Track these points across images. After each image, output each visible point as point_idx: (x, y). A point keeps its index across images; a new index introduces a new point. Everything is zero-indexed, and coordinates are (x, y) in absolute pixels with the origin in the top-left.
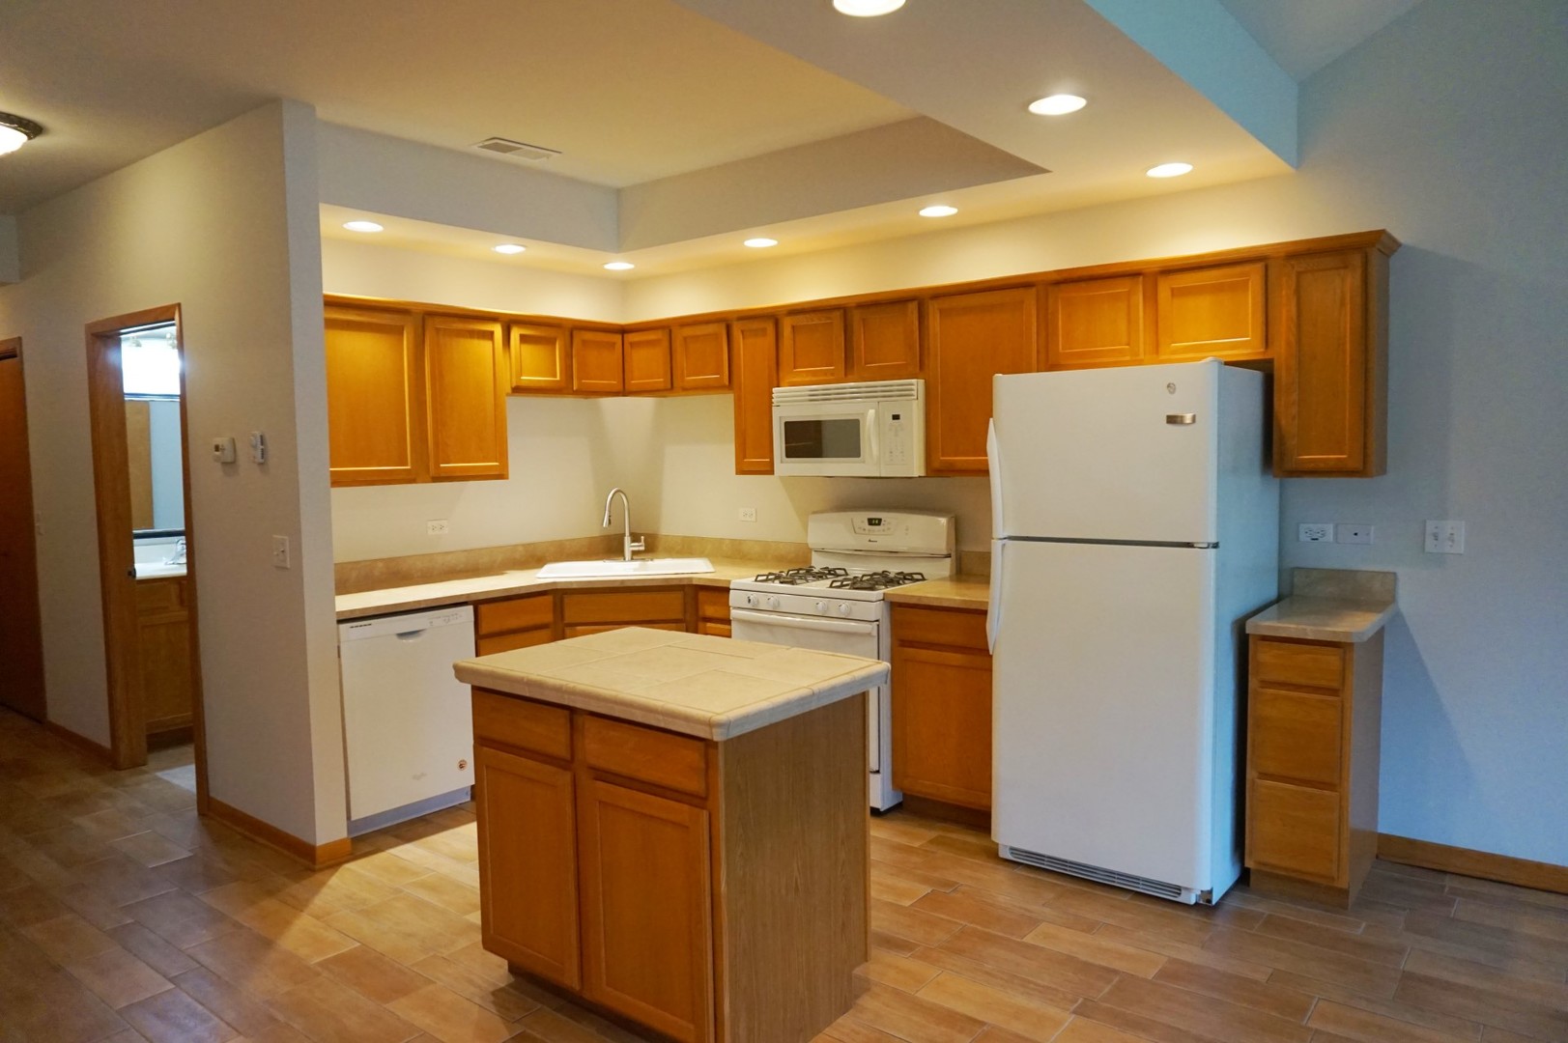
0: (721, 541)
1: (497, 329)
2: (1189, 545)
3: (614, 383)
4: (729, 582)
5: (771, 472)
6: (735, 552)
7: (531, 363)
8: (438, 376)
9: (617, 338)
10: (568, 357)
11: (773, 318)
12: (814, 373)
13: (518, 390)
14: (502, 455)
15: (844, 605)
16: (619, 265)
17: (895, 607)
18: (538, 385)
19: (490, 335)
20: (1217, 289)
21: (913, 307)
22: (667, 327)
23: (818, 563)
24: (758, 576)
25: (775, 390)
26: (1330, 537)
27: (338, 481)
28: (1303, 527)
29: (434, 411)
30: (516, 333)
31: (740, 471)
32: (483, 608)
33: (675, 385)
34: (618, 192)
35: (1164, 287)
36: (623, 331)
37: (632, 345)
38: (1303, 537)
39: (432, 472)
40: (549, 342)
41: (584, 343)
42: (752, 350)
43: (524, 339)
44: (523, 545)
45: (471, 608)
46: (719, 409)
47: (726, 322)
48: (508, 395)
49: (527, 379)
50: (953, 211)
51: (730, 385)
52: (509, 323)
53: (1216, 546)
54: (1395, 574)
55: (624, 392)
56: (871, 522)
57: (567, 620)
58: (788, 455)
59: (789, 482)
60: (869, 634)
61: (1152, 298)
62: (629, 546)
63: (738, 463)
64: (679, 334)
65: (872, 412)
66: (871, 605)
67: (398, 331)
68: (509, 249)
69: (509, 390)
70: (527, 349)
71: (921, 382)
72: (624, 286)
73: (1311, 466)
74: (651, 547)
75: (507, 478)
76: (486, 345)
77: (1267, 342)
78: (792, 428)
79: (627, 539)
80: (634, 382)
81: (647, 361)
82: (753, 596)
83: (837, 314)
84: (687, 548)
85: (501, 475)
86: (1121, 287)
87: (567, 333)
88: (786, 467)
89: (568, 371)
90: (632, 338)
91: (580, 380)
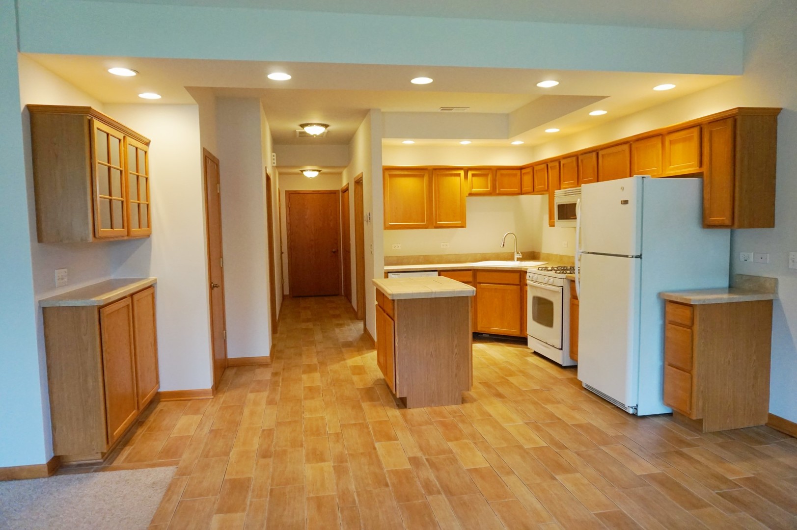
1: (462, 173)
2: (627, 256)
3: (516, 190)
4: (527, 269)
5: (555, 226)
7: (478, 184)
9: (518, 172)
10: (494, 181)
12: (568, 184)
13: (471, 194)
14: (463, 218)
15: (551, 280)
16: (517, 142)
17: (571, 282)
18: (479, 192)
19: (459, 175)
20: (684, 140)
22: (532, 166)
24: (539, 268)
25: (556, 191)
26: (752, 260)
28: (741, 253)
29: (436, 205)
30: (470, 173)
31: (550, 225)
32: (442, 273)
33: (535, 189)
34: (508, 115)
35: (668, 139)
36: (521, 168)
37: (524, 174)
38: (742, 259)
39: (435, 225)
40: (486, 175)
41: (502, 175)
42: (553, 175)
43: (473, 175)
44: (480, 254)
45: (437, 273)
46: (546, 200)
47: (546, 164)
48: (467, 196)
49: (474, 190)
50: (605, 112)
51: (548, 190)
52: (467, 170)
53: (640, 257)
54: (776, 280)
55: (521, 193)
57: (478, 281)
58: (559, 218)
60: (558, 292)
61: (663, 146)
62: (516, 256)
63: (549, 222)
64: (536, 168)
65: (579, 200)
66: (560, 280)
67: (422, 177)
68: (466, 142)
69: (468, 195)
70: (475, 179)
75: (465, 227)
76: (458, 178)
77: (701, 164)
78: (560, 208)
79: (515, 253)
80: (524, 189)
81: (527, 181)
82: (531, 274)
84: (548, 259)
85: (463, 226)
86: (654, 141)
87: (494, 172)
88: (561, 224)
89: (494, 187)
90: (523, 171)
91: (499, 189)
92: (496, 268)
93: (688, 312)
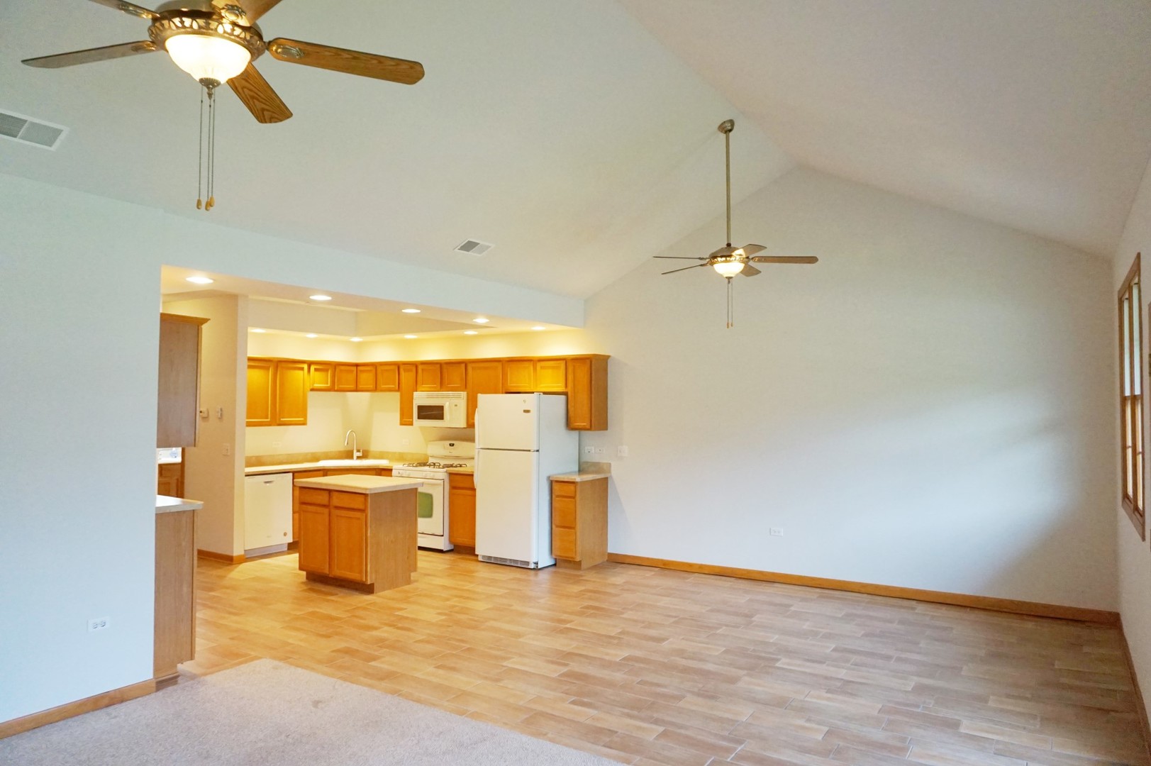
0: (395, 453)
1: (305, 366)
2: (529, 451)
3: (352, 387)
4: (394, 466)
5: (412, 425)
6: (401, 457)
7: (318, 379)
8: (282, 385)
9: (354, 368)
10: (333, 376)
11: (415, 365)
12: (430, 387)
13: (312, 390)
14: (305, 416)
15: (432, 474)
16: (356, 339)
17: (451, 474)
18: (320, 387)
19: (302, 369)
20: (553, 368)
21: (463, 365)
22: (375, 366)
23: (431, 460)
25: (415, 393)
26: (593, 451)
27: (249, 424)
28: (585, 447)
30: (313, 368)
31: (401, 424)
32: (296, 474)
33: (378, 386)
35: (539, 365)
36: (357, 365)
37: (361, 371)
38: (586, 451)
39: (278, 422)
40: (326, 370)
41: (341, 371)
42: (407, 377)
43: (316, 370)
45: (291, 474)
46: (396, 396)
47: (398, 365)
48: (308, 391)
49: (317, 385)
51: (399, 389)
52: (310, 364)
53: (538, 451)
54: (610, 463)
55: (356, 390)
56: (450, 445)
58: (419, 418)
59: (422, 428)
60: (440, 485)
61: (535, 369)
62: (356, 454)
63: (401, 420)
64: (379, 369)
65: (447, 403)
66: (441, 474)
67: (267, 368)
68: (312, 336)
70: (318, 374)
71: (465, 393)
72: (358, 347)
73: (577, 427)
74: (365, 455)
75: (306, 425)
76: (300, 373)
77: (566, 386)
78: (420, 408)
79: (355, 451)
80: (360, 387)
81: (366, 378)
82: (401, 471)
83: (438, 366)
84: (381, 456)
85: (304, 424)
86: (526, 364)
87: (334, 367)
88: (418, 423)
89: (333, 382)
90: (360, 368)
91: (338, 385)
92: (351, 466)
93: (572, 487)
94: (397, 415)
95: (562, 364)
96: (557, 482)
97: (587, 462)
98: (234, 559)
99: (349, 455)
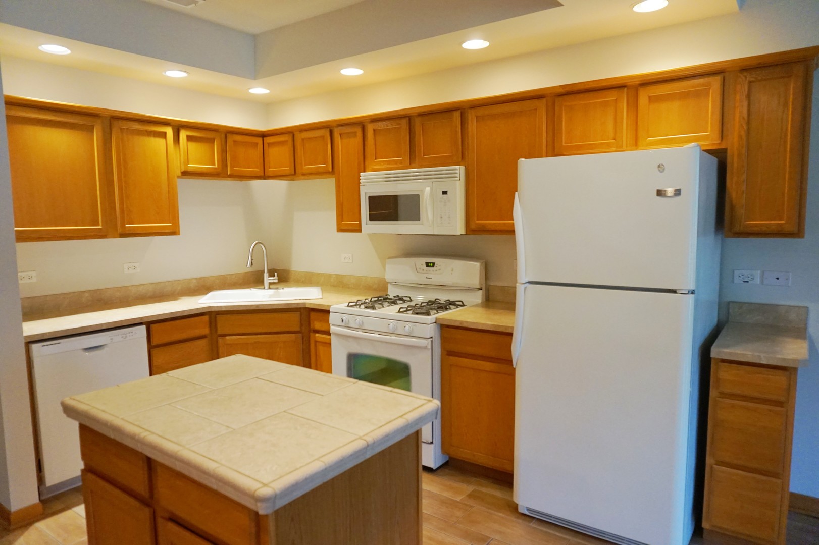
0: (330, 275)
1: (169, 131)
2: (674, 291)
3: (257, 170)
4: (330, 306)
5: (360, 231)
6: (338, 284)
7: (196, 155)
8: (123, 163)
9: (259, 140)
10: (223, 151)
11: (361, 124)
12: (389, 163)
13: (186, 174)
14: (174, 217)
15: (408, 326)
16: (259, 90)
17: (445, 328)
18: (200, 170)
19: (163, 135)
20: (685, 96)
21: (457, 115)
22: (291, 132)
23: (392, 293)
24: (350, 303)
25: (362, 174)
26: (758, 280)
27: (22, 237)
28: (737, 273)
29: (120, 188)
30: (183, 134)
31: (340, 229)
32: (153, 326)
33: (297, 171)
34: (255, 37)
35: (643, 96)
36: (263, 135)
37: (269, 144)
38: (737, 280)
39: (120, 230)
40: (211, 141)
41: (235, 143)
42: (347, 146)
43: (189, 138)
45: (144, 327)
46: (326, 188)
47: (329, 128)
48: (178, 177)
49: (192, 166)
50: (486, 44)
51: (333, 171)
52: (178, 127)
53: (693, 292)
54: (807, 308)
55: (265, 177)
56: (427, 265)
57: (220, 331)
58: (372, 218)
59: (372, 236)
60: (426, 347)
61: (634, 105)
62: (267, 279)
63: (338, 224)
64: (299, 136)
65: (428, 189)
66: (427, 326)
67: (90, 129)
68: (176, 73)
69: (180, 174)
70: (192, 146)
71: (463, 168)
72: (266, 106)
73: (756, 229)
74: (283, 277)
75: (179, 234)
76: (161, 141)
77: (722, 136)
78: (374, 201)
79: (266, 275)
80: (270, 170)
81: (279, 156)
82: (345, 317)
83: (404, 122)
84: (307, 280)
85: (174, 232)
86: (611, 97)
87: (223, 136)
88: (370, 227)
89: (223, 162)
90: (268, 140)
91: (232, 167)
92: (257, 306)
93: (780, 379)
94: (331, 217)
95: (715, 83)
96: (724, 361)
97: (741, 304)
98: (12, 518)
99: (255, 280)
